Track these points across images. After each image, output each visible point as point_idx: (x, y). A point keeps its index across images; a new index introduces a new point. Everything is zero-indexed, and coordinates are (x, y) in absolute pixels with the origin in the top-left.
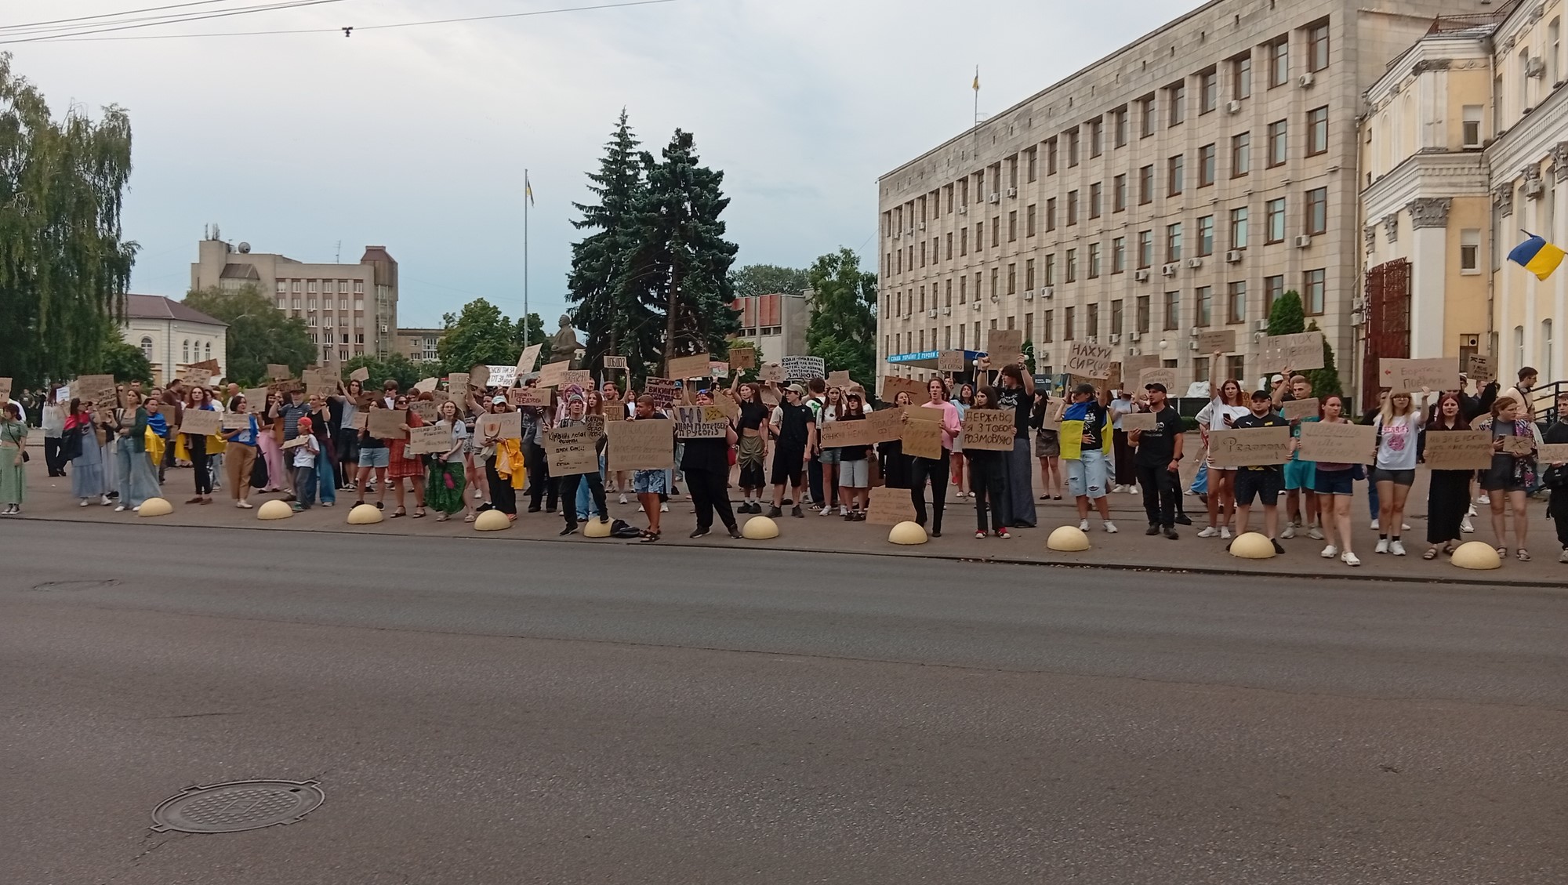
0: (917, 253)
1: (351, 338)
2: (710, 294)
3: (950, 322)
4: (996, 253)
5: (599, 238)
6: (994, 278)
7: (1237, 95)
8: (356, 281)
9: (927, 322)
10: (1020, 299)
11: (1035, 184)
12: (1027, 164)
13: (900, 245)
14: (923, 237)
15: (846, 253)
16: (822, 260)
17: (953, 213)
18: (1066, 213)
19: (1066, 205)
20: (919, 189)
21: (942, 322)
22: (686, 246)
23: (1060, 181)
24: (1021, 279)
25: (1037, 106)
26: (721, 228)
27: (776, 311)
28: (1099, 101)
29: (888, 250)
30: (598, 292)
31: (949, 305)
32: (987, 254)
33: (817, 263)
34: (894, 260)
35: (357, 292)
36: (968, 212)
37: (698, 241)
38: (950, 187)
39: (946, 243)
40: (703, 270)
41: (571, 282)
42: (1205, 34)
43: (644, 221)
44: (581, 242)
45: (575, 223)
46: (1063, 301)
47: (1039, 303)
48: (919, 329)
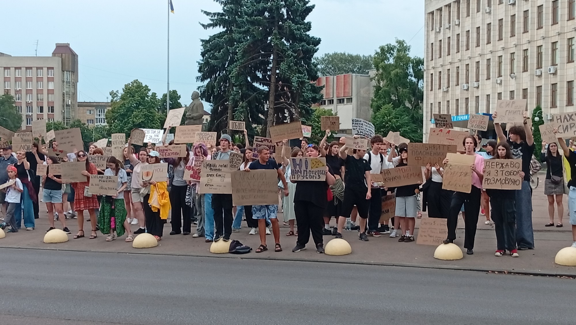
0: (454, 43)
1: (45, 109)
2: (300, 75)
3: (479, 93)
4: (514, 41)
5: (220, 35)
6: (512, 60)
8: (48, 68)
9: (461, 93)
10: (532, 75)
13: (441, 37)
14: (458, 30)
15: (401, 43)
16: (382, 49)
17: (481, 12)
18: (566, 11)
21: (473, 93)
22: (283, 40)
24: (532, 61)
26: (308, 27)
27: (348, 87)
29: (432, 41)
30: (219, 75)
31: (478, 81)
32: (506, 42)
33: (379, 51)
34: (436, 48)
35: (50, 76)
36: (492, 12)
37: (292, 37)
39: (475, 35)
40: (295, 58)
41: (200, 68)
43: (253, 23)
44: (208, 39)
45: (203, 25)
46: (565, 77)
47: (547, 78)
48: (455, 99)
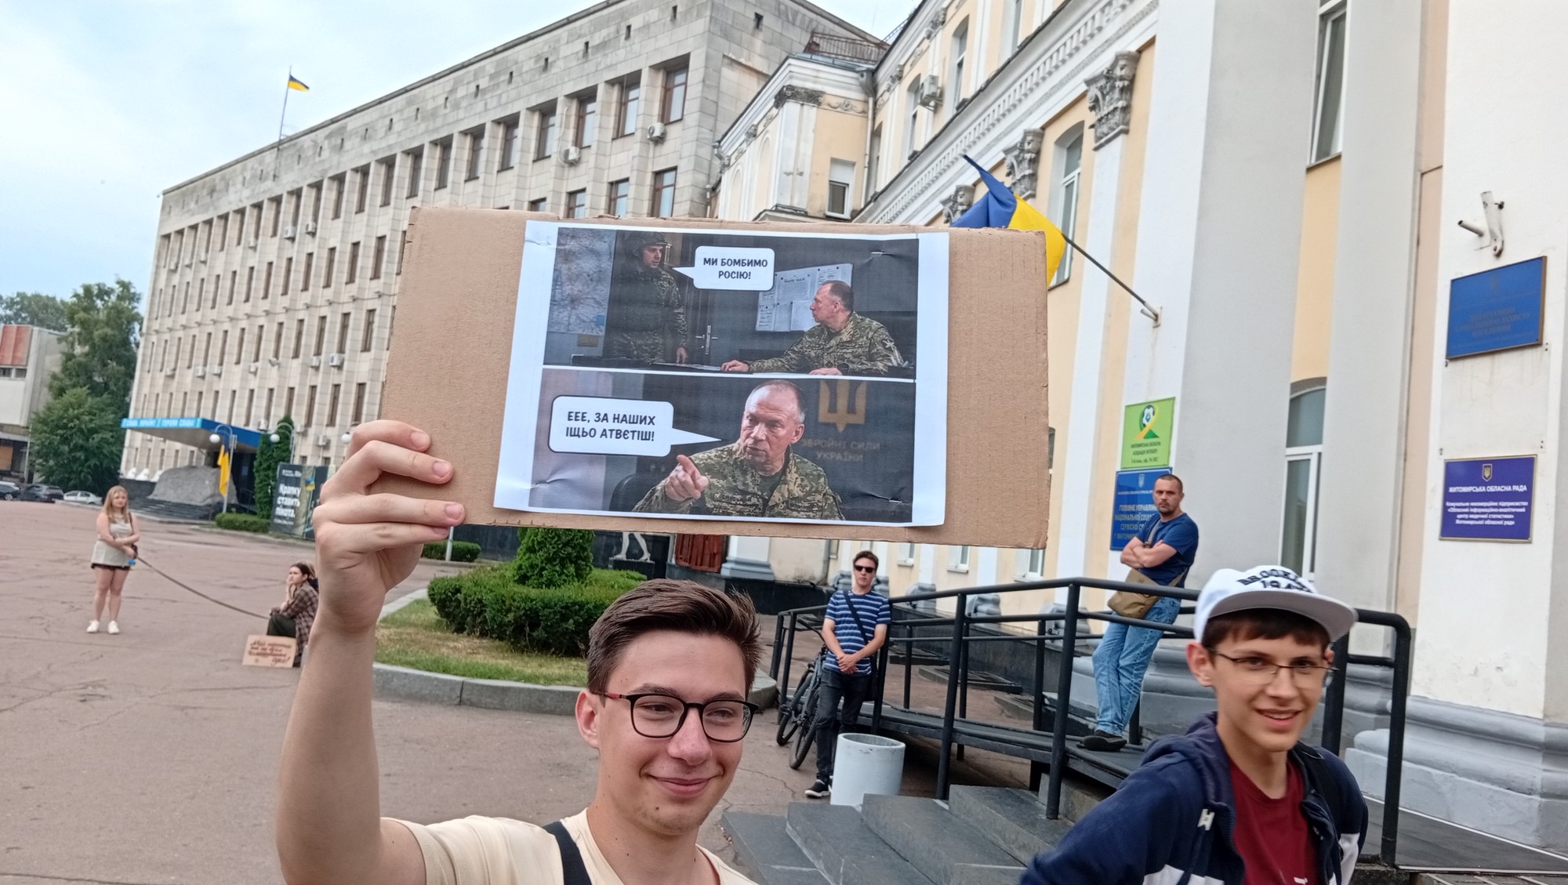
0: (194, 292)
3: (219, 385)
4: (285, 302)
6: (279, 335)
7: (578, 142)
9: (193, 382)
10: (303, 364)
11: (339, 222)
12: (334, 195)
14: (204, 272)
15: (125, 286)
16: (87, 290)
17: (242, 246)
18: (370, 262)
19: (372, 252)
20: (206, 210)
21: (211, 384)
23: (368, 221)
24: (309, 340)
25: (352, 124)
27: (23, 349)
28: (423, 127)
29: (162, 284)
31: (221, 364)
32: (273, 303)
33: (81, 292)
34: (167, 298)
36: (259, 247)
38: (241, 212)
39: (228, 283)
42: (550, 61)
46: (356, 375)
47: (327, 373)
48: (183, 391)
